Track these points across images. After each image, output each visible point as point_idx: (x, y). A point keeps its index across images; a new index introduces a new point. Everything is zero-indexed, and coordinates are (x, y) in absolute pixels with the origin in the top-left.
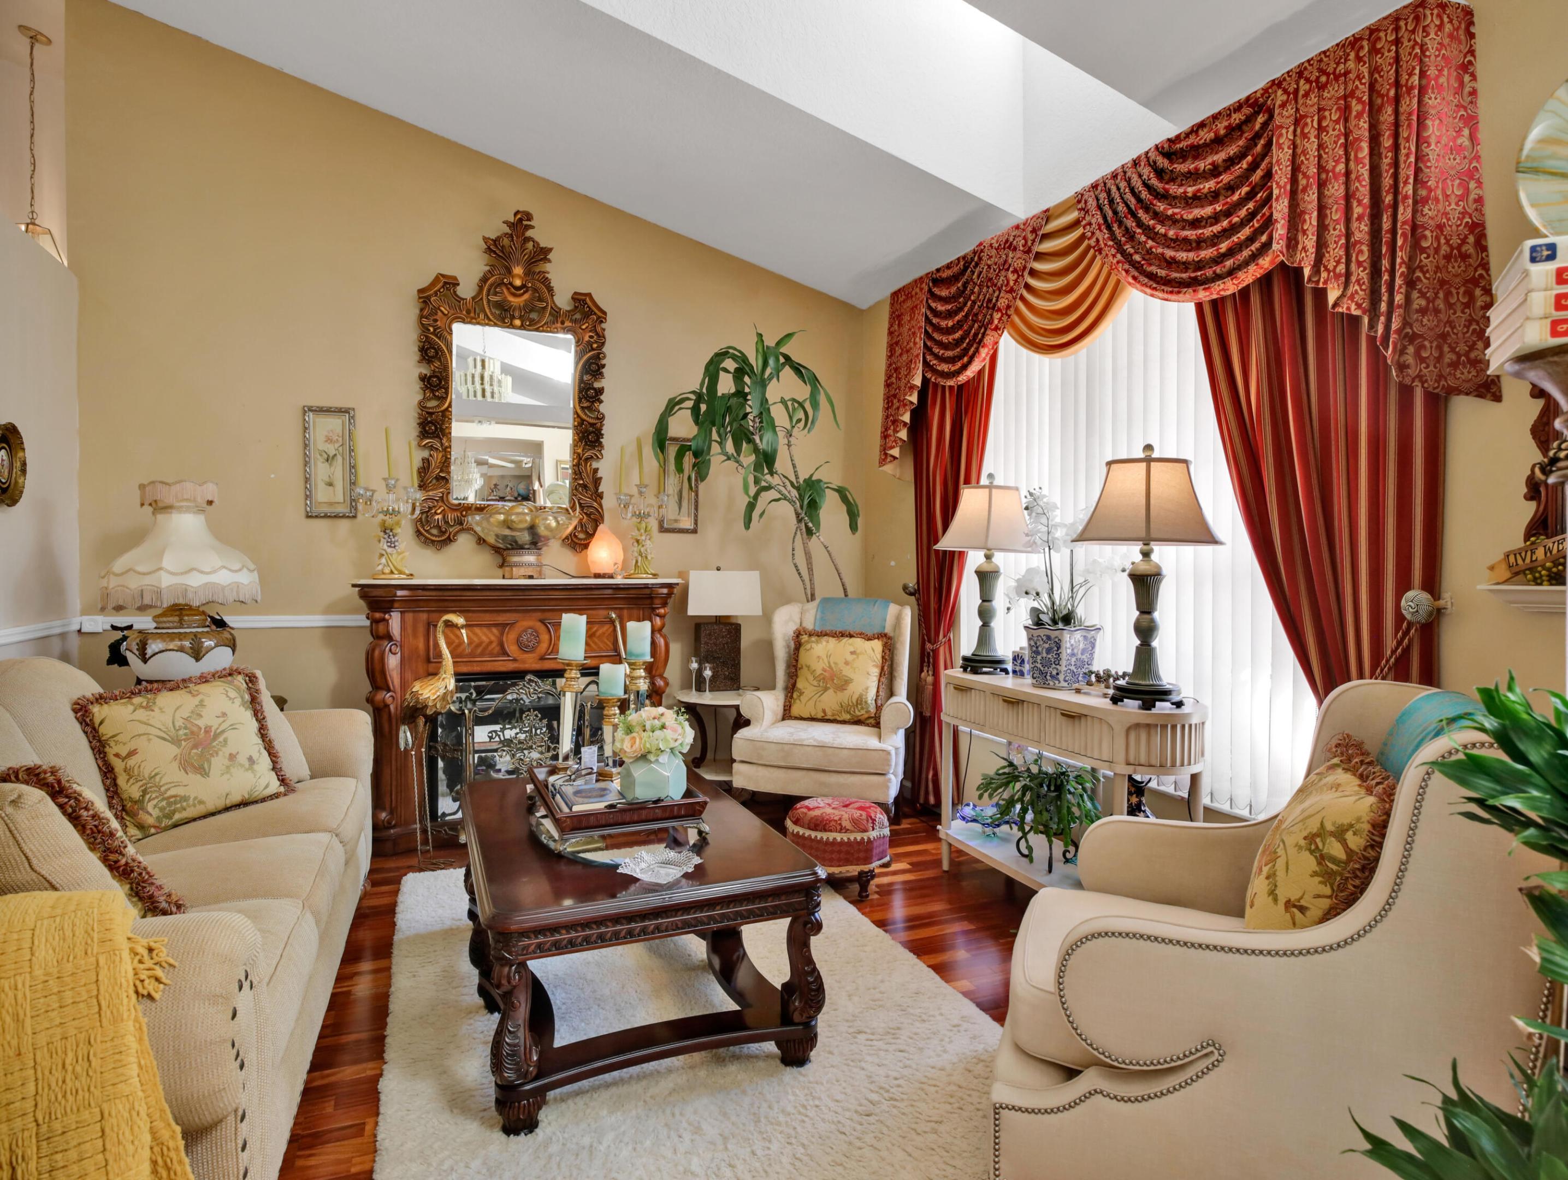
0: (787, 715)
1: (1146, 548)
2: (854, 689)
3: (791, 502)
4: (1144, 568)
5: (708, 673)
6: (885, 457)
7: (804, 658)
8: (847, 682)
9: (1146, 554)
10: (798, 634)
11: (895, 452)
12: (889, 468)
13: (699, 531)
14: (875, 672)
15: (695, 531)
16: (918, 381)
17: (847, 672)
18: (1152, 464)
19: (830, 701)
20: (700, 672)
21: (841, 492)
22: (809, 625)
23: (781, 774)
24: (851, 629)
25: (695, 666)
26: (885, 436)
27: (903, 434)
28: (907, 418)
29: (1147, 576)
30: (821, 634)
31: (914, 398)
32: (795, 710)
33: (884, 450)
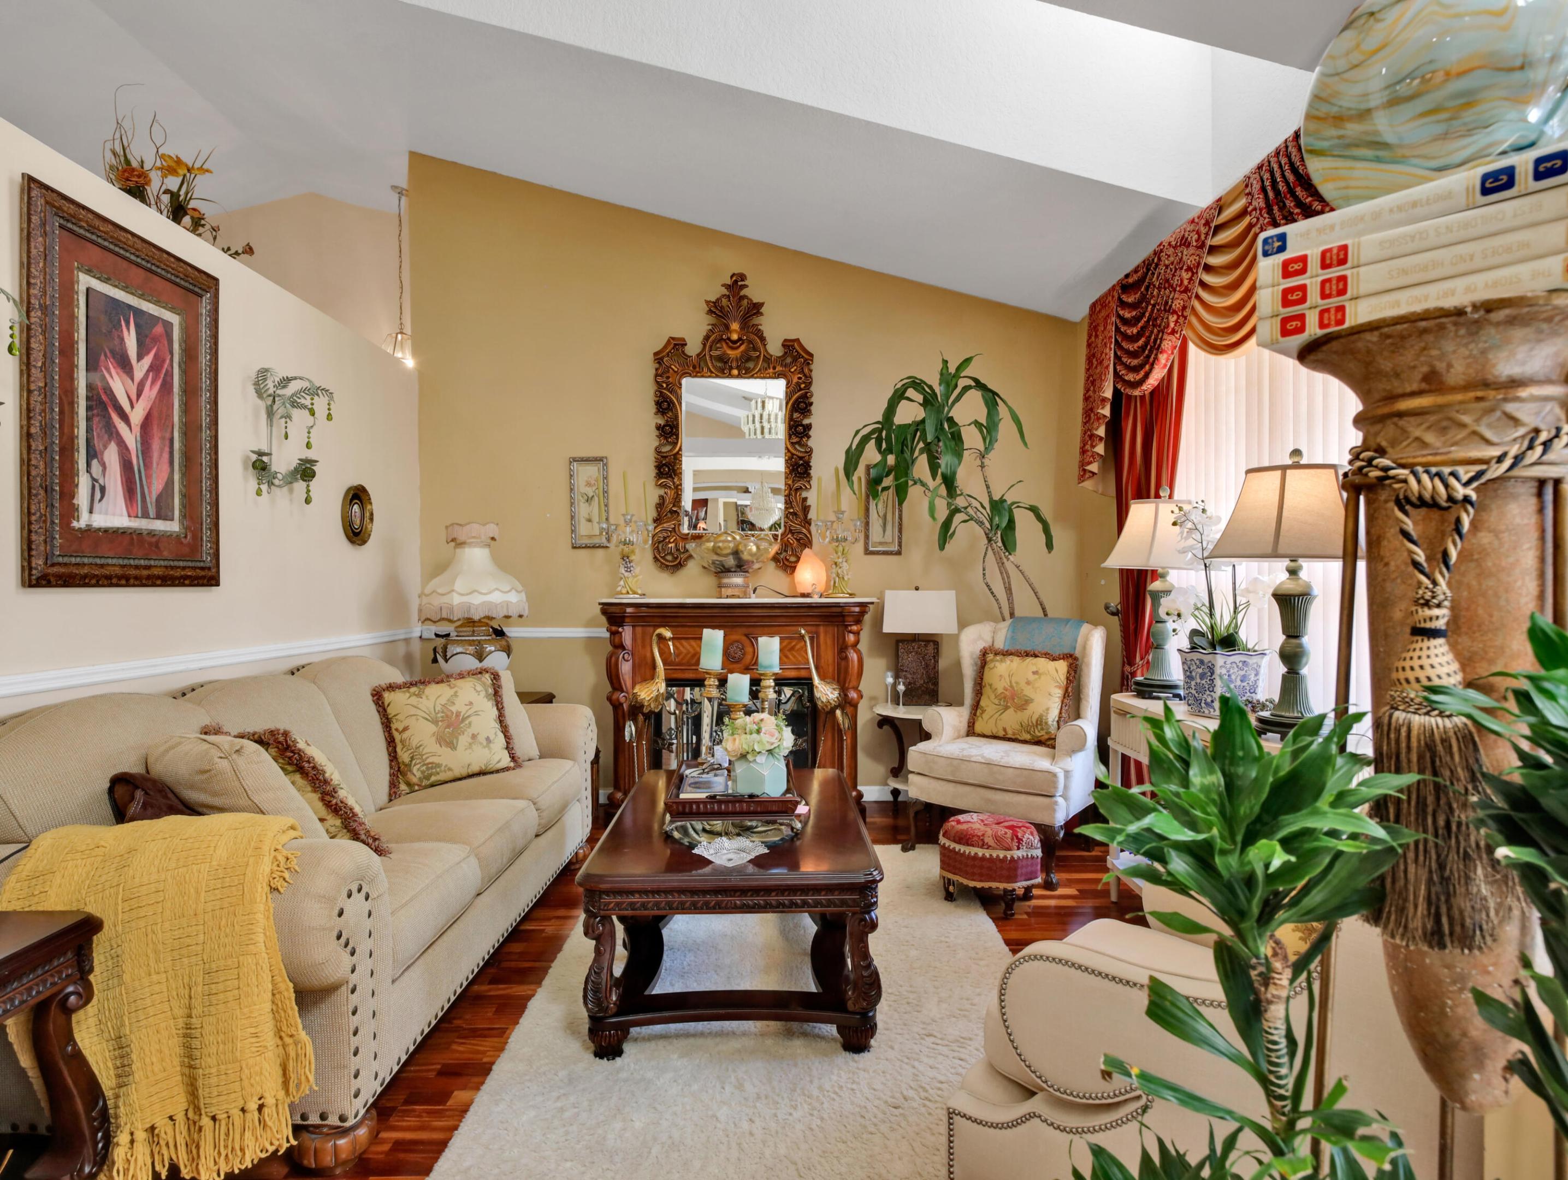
0: (971, 732)
1: (1293, 564)
2: (1035, 710)
3: (981, 523)
4: (1291, 587)
5: (901, 688)
6: (1084, 474)
7: (988, 677)
8: (1028, 701)
9: (1293, 572)
10: (984, 653)
11: (1094, 467)
12: (1088, 484)
13: (903, 552)
14: (1058, 693)
15: (899, 553)
16: (1108, 393)
17: (1028, 691)
18: (1288, 471)
19: (1011, 720)
20: (894, 685)
21: (1034, 510)
22: (1000, 644)
23: (951, 787)
24: (1039, 648)
25: (890, 680)
26: (1083, 451)
27: (1100, 449)
28: (1101, 432)
29: (1294, 596)
30: (1006, 653)
31: (1106, 411)
32: (979, 728)
33: (1083, 464)
